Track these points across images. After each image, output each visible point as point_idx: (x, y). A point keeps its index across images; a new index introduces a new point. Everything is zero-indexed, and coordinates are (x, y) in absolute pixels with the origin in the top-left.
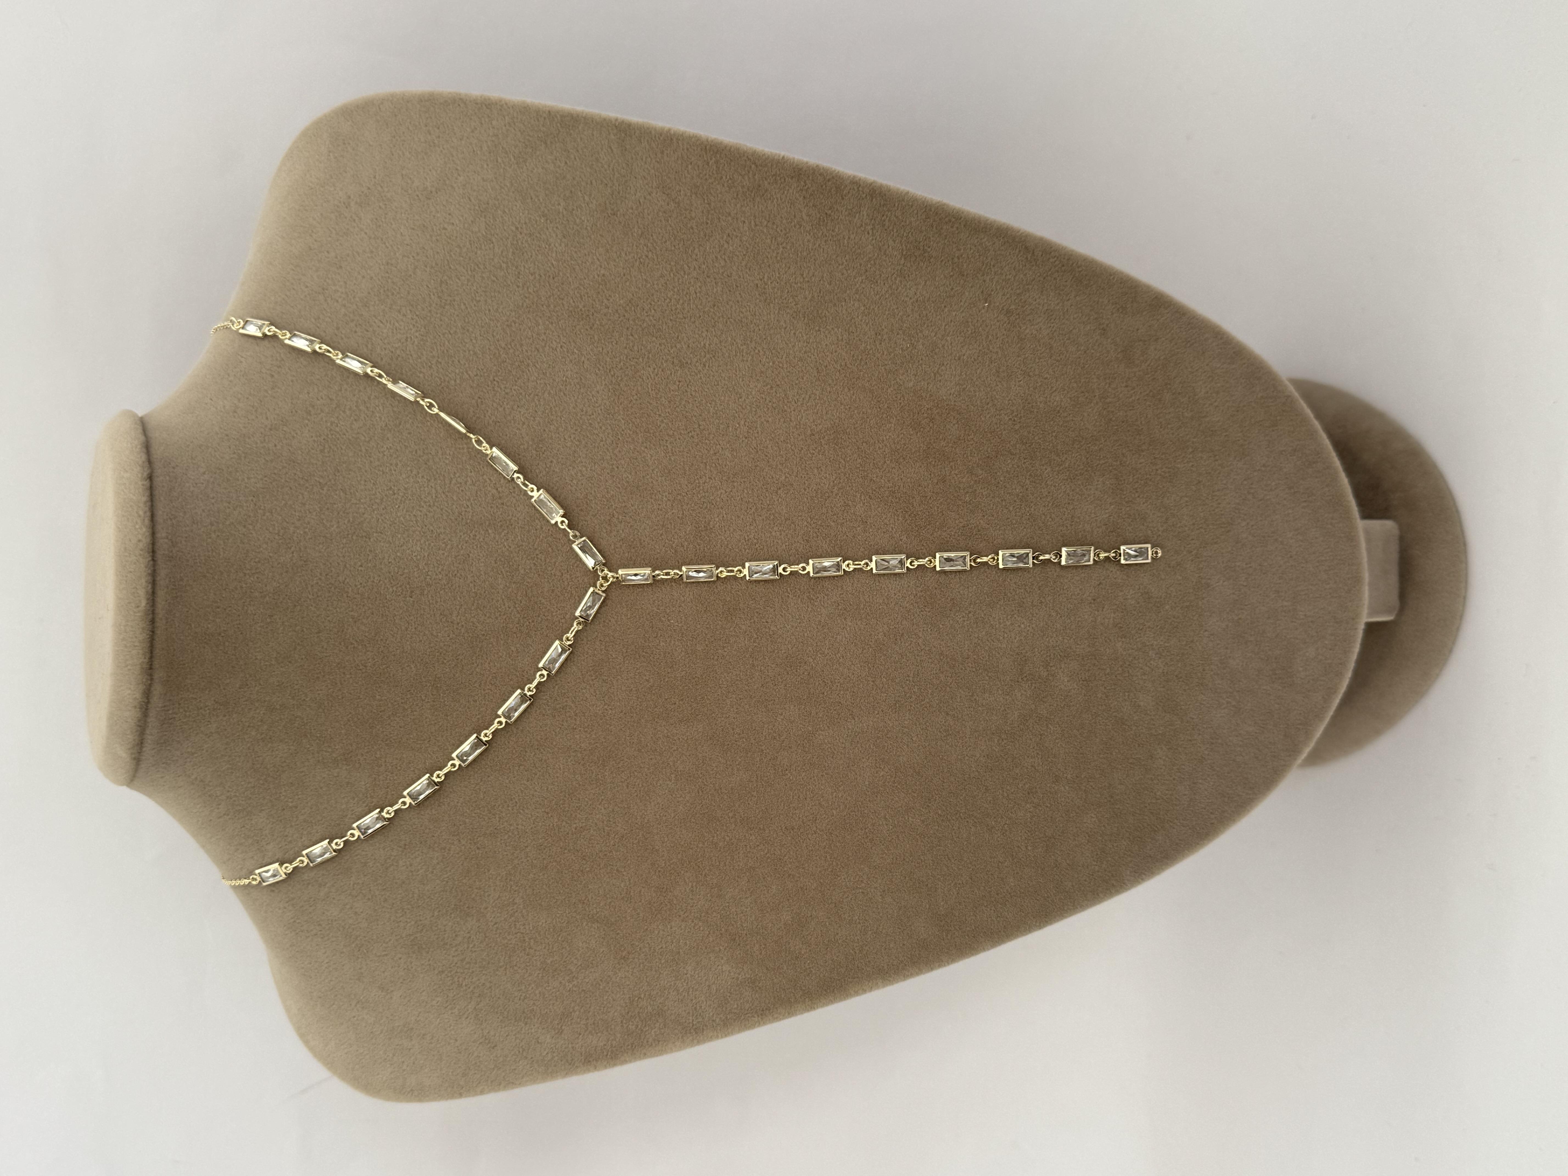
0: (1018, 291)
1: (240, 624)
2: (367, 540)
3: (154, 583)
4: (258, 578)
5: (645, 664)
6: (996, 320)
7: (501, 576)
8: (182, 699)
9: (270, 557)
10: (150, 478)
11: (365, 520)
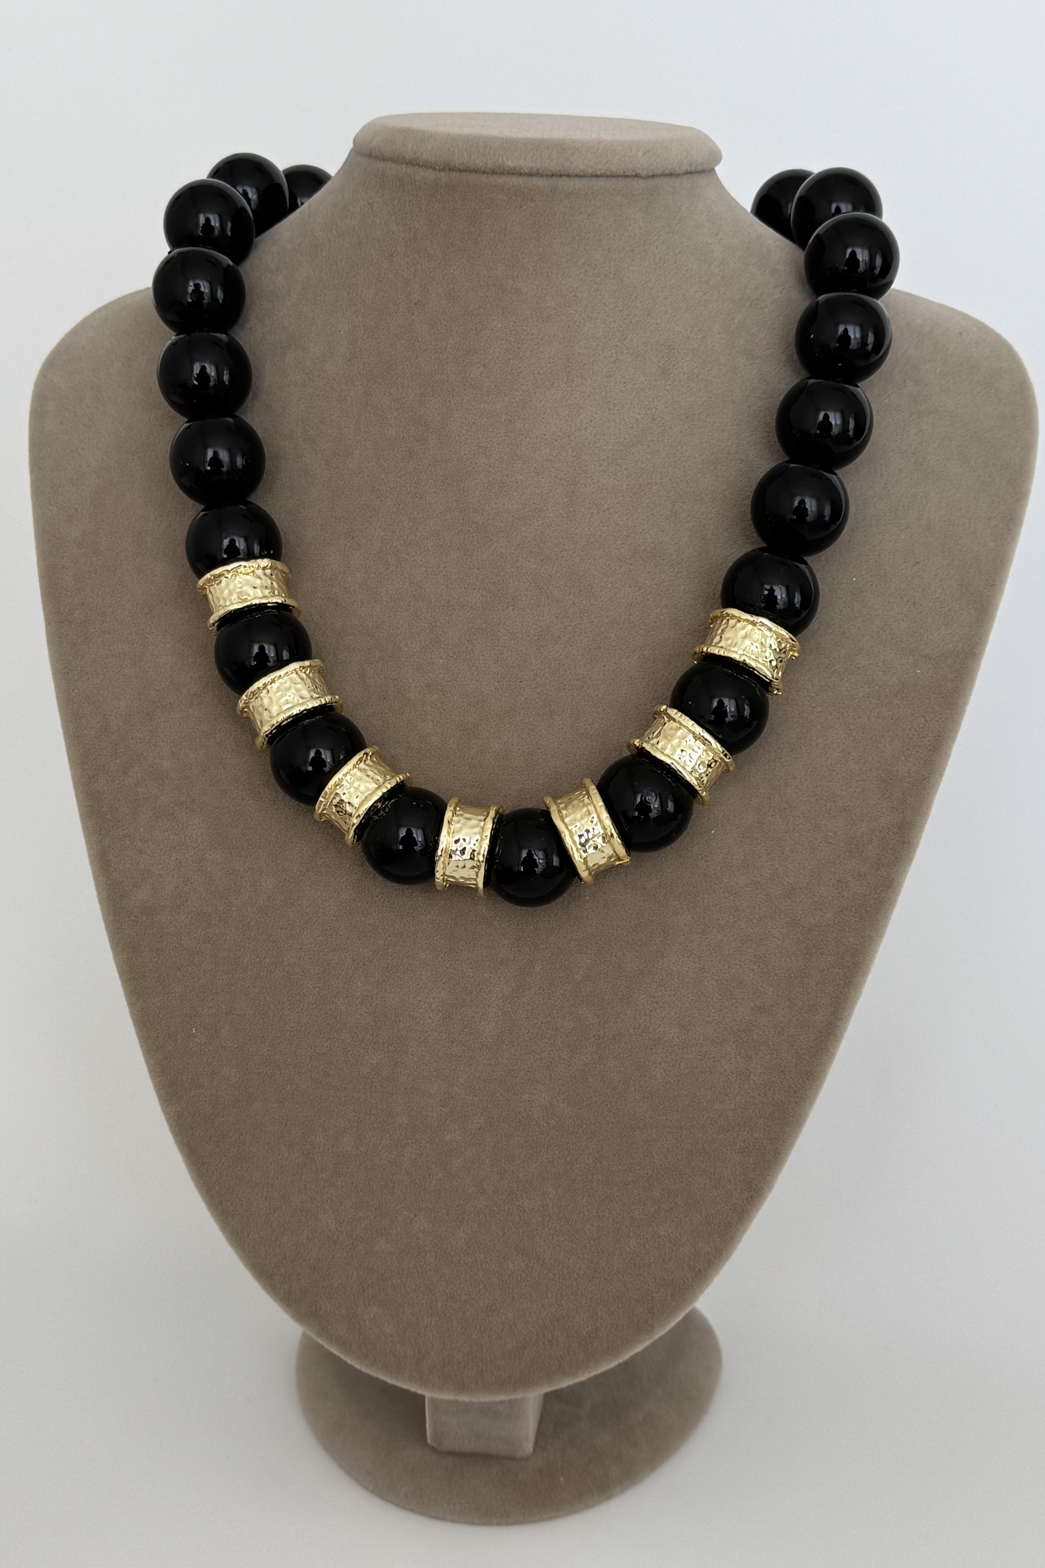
0: (771, 1043)
1: (488, 255)
2: (565, 380)
3: (530, 175)
4: (531, 274)
5: (423, 644)
6: (742, 1017)
7: (520, 508)
8: (421, 198)
9: (552, 287)
10: (636, 176)
11: (585, 379)
